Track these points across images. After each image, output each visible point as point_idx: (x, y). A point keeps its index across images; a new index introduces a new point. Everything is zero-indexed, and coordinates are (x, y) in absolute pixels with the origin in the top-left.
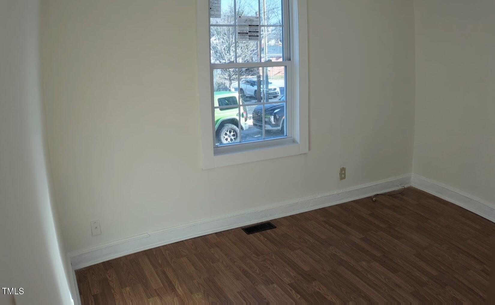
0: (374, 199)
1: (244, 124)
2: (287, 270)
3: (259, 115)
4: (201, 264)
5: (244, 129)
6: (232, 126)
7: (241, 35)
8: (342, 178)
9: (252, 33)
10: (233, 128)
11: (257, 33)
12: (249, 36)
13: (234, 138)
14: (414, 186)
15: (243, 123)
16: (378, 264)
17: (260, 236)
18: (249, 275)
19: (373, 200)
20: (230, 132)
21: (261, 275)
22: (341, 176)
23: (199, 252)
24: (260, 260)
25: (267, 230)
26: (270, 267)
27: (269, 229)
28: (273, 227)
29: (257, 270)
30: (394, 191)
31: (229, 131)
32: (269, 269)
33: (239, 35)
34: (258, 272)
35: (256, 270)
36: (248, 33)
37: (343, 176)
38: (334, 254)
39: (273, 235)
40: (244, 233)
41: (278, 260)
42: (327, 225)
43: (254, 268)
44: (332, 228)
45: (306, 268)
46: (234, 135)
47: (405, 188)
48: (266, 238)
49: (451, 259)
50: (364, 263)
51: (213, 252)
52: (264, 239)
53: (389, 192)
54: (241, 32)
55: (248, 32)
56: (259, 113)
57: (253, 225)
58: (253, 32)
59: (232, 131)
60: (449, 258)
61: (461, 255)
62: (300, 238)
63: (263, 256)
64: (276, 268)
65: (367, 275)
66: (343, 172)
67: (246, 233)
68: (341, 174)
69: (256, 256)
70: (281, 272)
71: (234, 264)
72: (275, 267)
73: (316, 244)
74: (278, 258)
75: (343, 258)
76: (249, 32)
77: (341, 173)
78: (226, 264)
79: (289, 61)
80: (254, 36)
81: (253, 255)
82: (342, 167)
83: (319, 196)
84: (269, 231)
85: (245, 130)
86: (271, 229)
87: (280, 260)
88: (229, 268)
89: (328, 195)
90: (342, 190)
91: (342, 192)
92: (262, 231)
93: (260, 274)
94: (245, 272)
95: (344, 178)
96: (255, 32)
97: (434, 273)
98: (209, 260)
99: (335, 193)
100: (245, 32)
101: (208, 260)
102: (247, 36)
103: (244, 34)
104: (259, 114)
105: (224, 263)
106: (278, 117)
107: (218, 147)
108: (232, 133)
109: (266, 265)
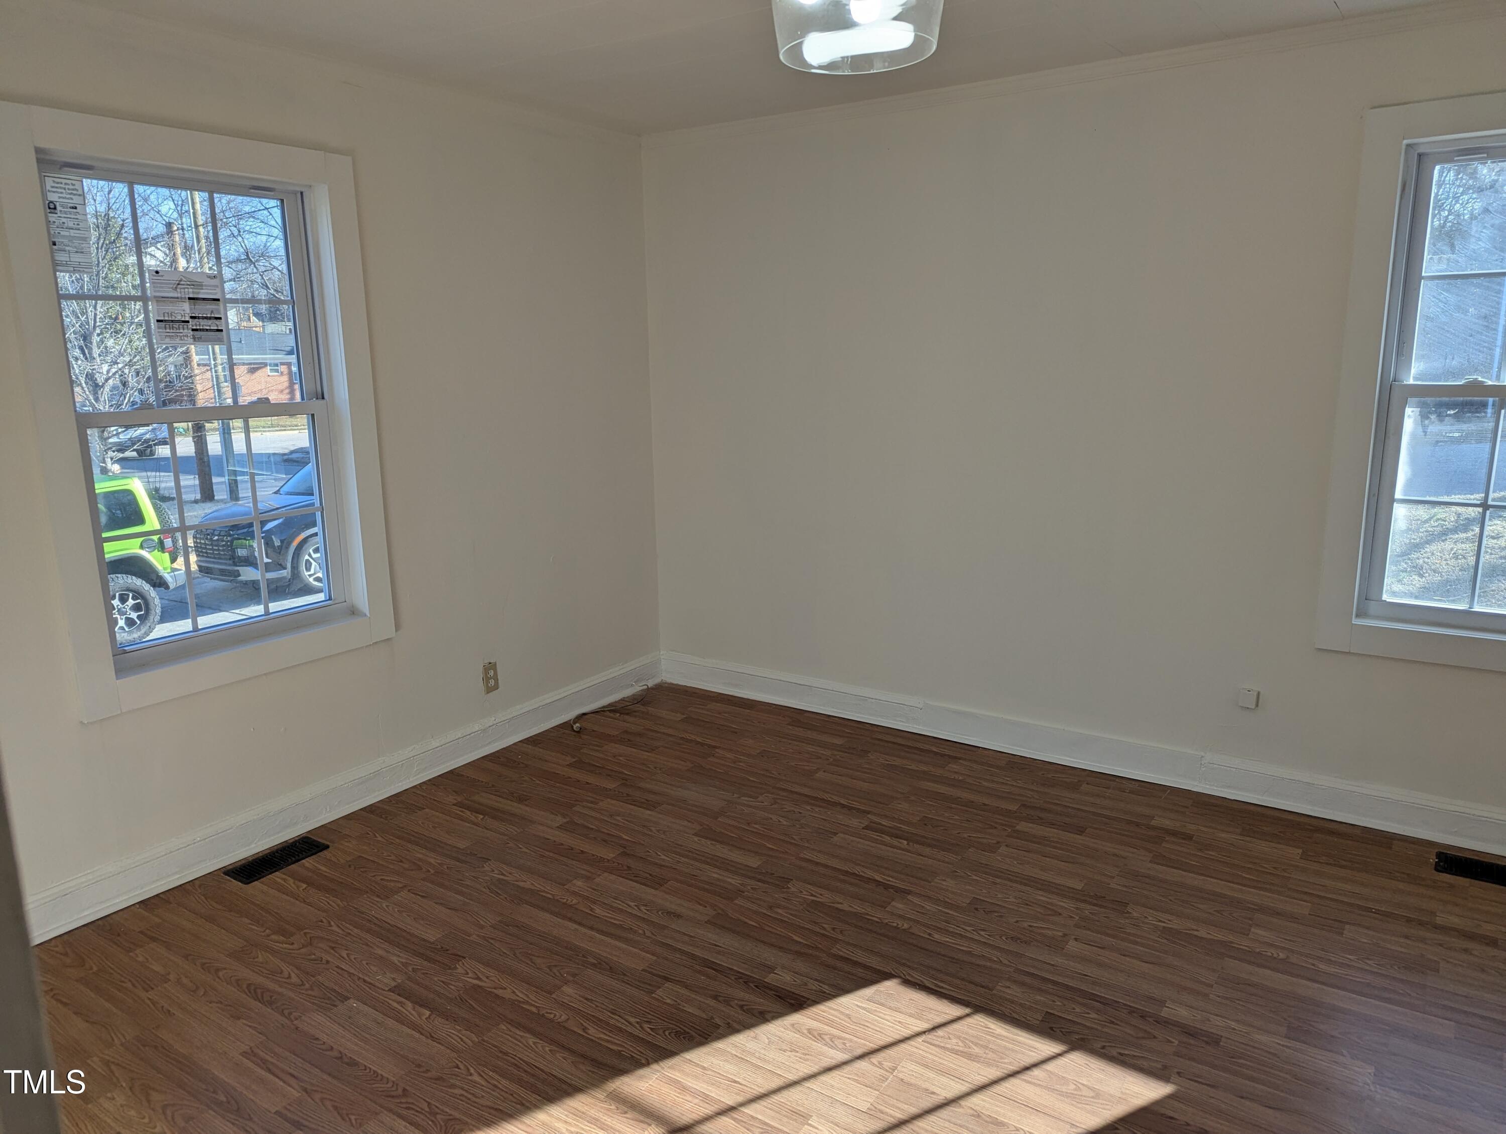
0: (576, 726)
1: (169, 570)
2: (380, 952)
3: (217, 540)
4: (108, 1005)
5: (172, 586)
6: (130, 581)
7: (166, 328)
8: (489, 690)
9: (203, 322)
10: (132, 587)
11: (217, 322)
12: (193, 330)
13: (138, 617)
14: (669, 681)
15: (165, 569)
16: (613, 877)
17: (284, 880)
18: (271, 997)
19: (574, 731)
20: (123, 599)
21: (307, 986)
22: (488, 682)
23: (95, 969)
24: (295, 946)
25: (303, 859)
26: (329, 959)
27: (307, 857)
28: (318, 847)
29: (293, 975)
30: (623, 700)
31: (117, 594)
32: (328, 962)
33: (159, 328)
34: (294, 979)
35: (289, 977)
36: (188, 322)
37: (492, 682)
38: (499, 880)
39: (323, 868)
40: (235, 885)
41: (350, 934)
42: (468, 813)
43: (282, 972)
44: (482, 817)
45: (432, 935)
46: (136, 608)
47: (648, 689)
48: (303, 882)
49: (785, 823)
50: (579, 883)
51: (140, 959)
52: (298, 887)
53: (610, 705)
54: (167, 319)
55: (187, 319)
56: (213, 535)
57: (256, 856)
58: (204, 318)
59: (128, 595)
60: (780, 821)
61: (809, 808)
62: (401, 861)
63: (302, 933)
64: (348, 955)
65: (591, 910)
66: (492, 673)
67: (240, 881)
68: (486, 679)
69: (282, 938)
70: (364, 962)
71: (219, 978)
72: (344, 954)
73: (445, 867)
74: (347, 928)
75: (521, 884)
76: (192, 317)
77: (486, 675)
78: (191, 981)
79: (321, 402)
80: (207, 330)
81: (273, 937)
82: (487, 661)
83: (435, 743)
84: (308, 862)
85: (174, 589)
86: (316, 853)
87: (356, 930)
88: (202, 993)
89: (460, 735)
90: (494, 719)
91: (495, 722)
92: (289, 865)
93: (303, 984)
94: (256, 993)
95: (496, 687)
96: (210, 318)
97: (754, 862)
98: (133, 985)
99: (477, 729)
100: (179, 318)
101: (129, 985)
102: (186, 331)
103: (176, 325)
104: (216, 538)
105: (185, 981)
106: (277, 543)
107: (125, 652)
108: (131, 602)
109: (314, 955)
